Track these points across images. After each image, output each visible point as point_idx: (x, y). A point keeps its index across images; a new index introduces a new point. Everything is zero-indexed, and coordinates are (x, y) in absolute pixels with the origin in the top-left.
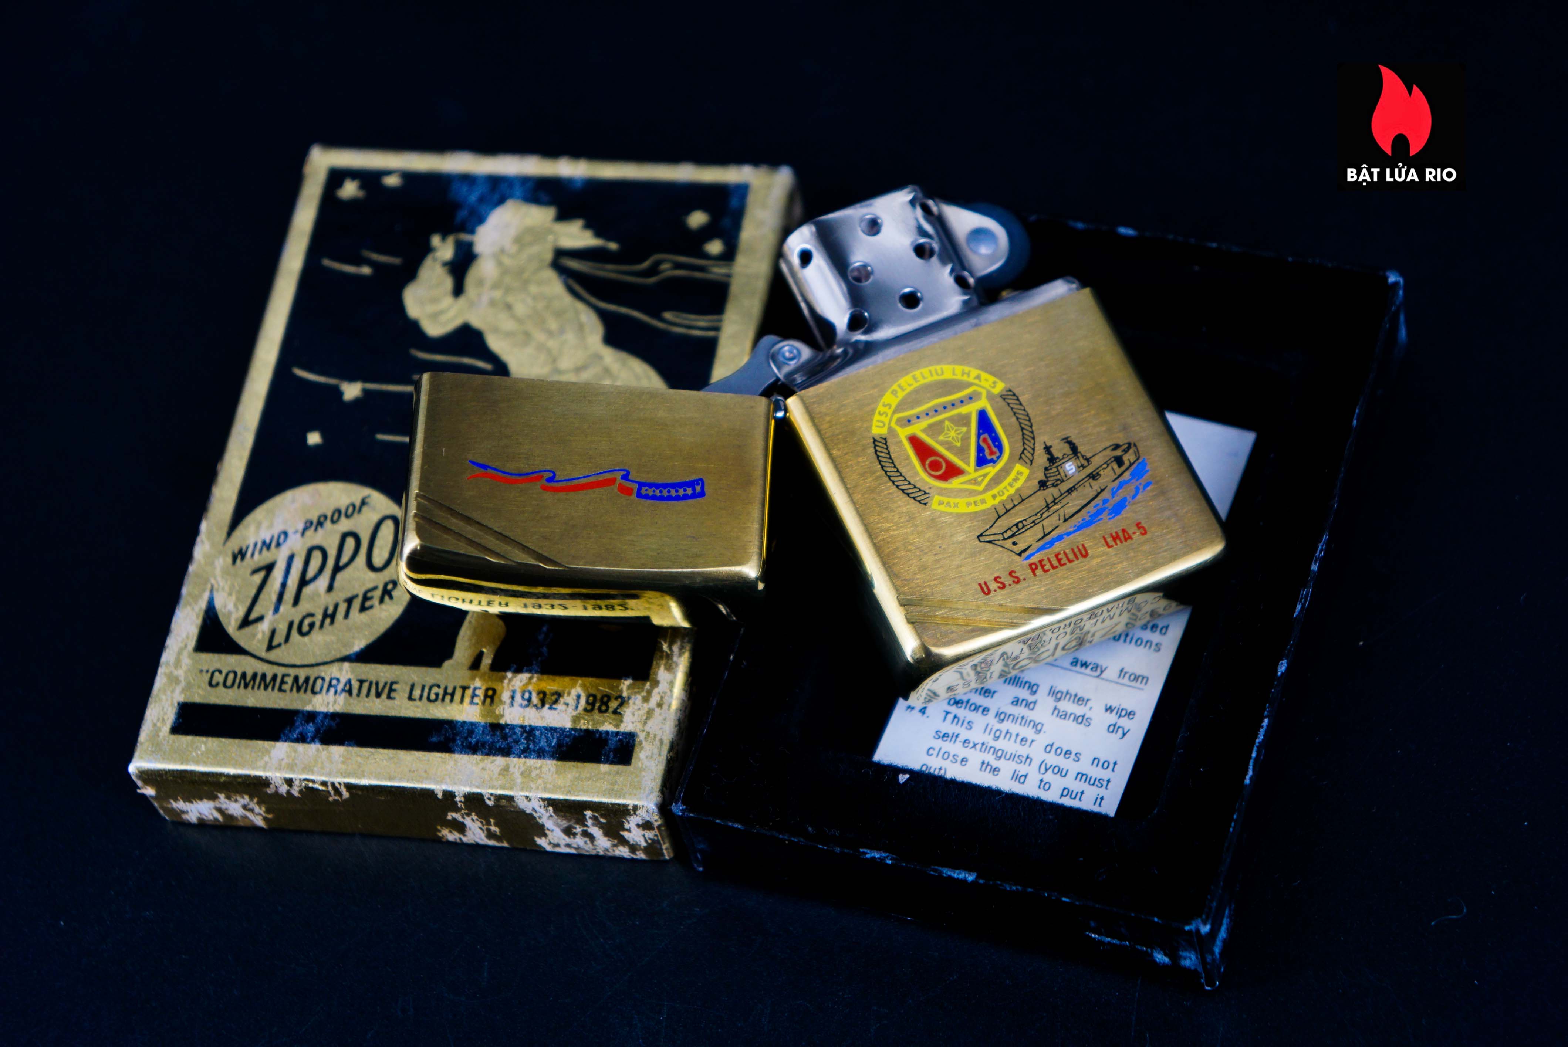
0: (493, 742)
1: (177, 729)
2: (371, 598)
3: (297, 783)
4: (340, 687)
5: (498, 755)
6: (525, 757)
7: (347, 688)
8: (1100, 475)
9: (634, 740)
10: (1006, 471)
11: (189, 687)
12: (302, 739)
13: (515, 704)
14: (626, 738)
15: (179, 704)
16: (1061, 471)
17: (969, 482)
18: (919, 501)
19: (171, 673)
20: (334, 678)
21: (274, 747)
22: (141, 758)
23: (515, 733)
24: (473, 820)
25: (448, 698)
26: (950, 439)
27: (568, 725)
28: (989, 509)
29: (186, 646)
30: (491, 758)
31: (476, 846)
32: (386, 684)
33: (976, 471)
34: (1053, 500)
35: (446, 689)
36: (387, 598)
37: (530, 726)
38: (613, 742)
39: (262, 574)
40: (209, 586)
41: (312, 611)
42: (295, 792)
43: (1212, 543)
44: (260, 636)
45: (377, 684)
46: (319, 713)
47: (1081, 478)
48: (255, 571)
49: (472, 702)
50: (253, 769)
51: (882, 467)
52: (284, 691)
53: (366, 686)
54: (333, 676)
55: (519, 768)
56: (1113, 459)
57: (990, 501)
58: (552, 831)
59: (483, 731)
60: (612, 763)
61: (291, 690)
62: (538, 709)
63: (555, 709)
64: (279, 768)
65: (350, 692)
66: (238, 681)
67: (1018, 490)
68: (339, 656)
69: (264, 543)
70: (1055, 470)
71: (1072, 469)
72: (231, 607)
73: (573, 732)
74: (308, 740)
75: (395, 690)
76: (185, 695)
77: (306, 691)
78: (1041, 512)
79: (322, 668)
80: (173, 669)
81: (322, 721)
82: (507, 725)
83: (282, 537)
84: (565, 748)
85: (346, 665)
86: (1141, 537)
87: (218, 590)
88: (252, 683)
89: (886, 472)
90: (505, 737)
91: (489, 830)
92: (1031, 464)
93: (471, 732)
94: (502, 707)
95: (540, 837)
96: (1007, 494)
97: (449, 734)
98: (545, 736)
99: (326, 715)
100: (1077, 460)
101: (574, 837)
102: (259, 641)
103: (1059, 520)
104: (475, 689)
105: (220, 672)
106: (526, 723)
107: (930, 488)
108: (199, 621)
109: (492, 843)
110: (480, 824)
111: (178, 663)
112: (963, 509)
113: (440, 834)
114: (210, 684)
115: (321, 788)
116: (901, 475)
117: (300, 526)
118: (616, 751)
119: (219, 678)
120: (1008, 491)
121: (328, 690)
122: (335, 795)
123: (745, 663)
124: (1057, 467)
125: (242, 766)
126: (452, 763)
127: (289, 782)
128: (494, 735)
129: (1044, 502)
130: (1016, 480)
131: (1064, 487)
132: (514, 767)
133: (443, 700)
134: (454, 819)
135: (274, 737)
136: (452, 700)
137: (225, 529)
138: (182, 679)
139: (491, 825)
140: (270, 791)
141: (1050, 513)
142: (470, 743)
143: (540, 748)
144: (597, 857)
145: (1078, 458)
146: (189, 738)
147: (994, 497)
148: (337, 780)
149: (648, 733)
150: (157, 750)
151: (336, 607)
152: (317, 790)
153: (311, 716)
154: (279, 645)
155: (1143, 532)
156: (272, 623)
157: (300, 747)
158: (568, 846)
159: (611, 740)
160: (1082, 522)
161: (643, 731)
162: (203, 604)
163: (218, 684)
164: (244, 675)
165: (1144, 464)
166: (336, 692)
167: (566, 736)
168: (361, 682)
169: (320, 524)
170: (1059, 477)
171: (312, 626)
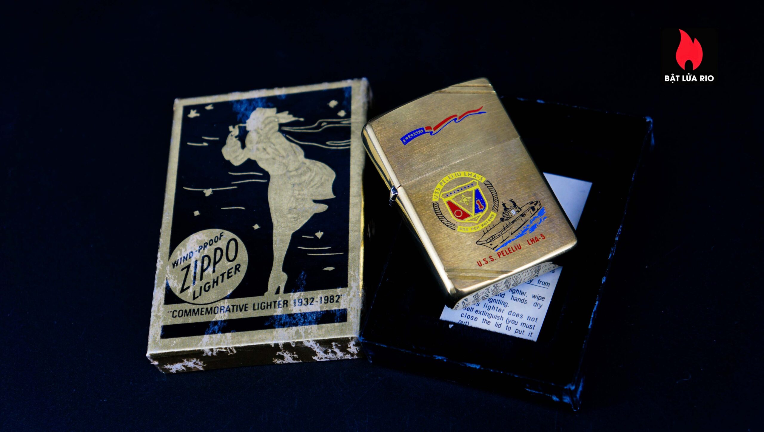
0: (290, 321)
1: (163, 336)
2: (231, 272)
3: (215, 350)
4: (225, 309)
5: (293, 326)
6: (304, 325)
7: (228, 309)
8: (525, 215)
9: (347, 312)
10: (487, 214)
11: (164, 320)
12: (214, 332)
13: (296, 305)
14: (343, 311)
15: (162, 326)
16: (509, 214)
17: (472, 220)
18: (452, 229)
19: (157, 314)
20: (222, 306)
21: (203, 337)
22: (151, 350)
23: (298, 316)
24: (287, 354)
25: (269, 307)
26: (464, 202)
27: (319, 310)
28: (481, 230)
29: (161, 303)
30: (291, 328)
31: (289, 364)
32: (243, 305)
33: (475, 215)
34: (506, 226)
35: (267, 303)
36: (237, 271)
37: (304, 313)
38: (338, 314)
39: (186, 270)
40: (165, 278)
41: (208, 281)
42: (215, 354)
43: (572, 241)
44: (189, 295)
45: (240, 306)
46: (219, 321)
47: (517, 216)
48: (183, 270)
49: (279, 307)
50: (196, 347)
51: (437, 215)
52: (203, 315)
53: (235, 307)
54: (221, 306)
55: (303, 330)
56: (530, 208)
57: (481, 227)
58: (319, 353)
59: (286, 318)
60: (340, 322)
61: (206, 314)
62: (306, 305)
63: (313, 304)
64: (207, 345)
65: (229, 311)
66: (184, 313)
67: (492, 222)
68: (222, 297)
69: (184, 257)
70: (507, 213)
71: (514, 213)
72: (175, 285)
73: (321, 313)
74: (216, 332)
75: (247, 307)
76: (164, 322)
77: (212, 313)
78: (502, 231)
79: (216, 303)
80: (157, 313)
81: (220, 324)
82: (295, 314)
83: (191, 254)
84: (319, 319)
85: (226, 300)
86: (543, 240)
87: (169, 279)
88: (189, 314)
89: (438, 217)
90: (294, 319)
91: (293, 357)
92: (497, 212)
93: (281, 319)
94: (291, 307)
95: (314, 356)
96: (488, 224)
97: (272, 321)
98: (311, 316)
99: (221, 321)
100: (516, 209)
101: (328, 354)
102: (189, 297)
103: (509, 234)
104: (279, 302)
105: (176, 311)
106: (302, 312)
107: (456, 223)
108: (164, 292)
109: (295, 362)
110: (290, 355)
111: (158, 310)
112: (470, 231)
113: (274, 362)
114: (173, 317)
115: (224, 350)
116: (444, 218)
117: (198, 249)
118: (340, 317)
119: (176, 314)
120: (488, 223)
121: (220, 312)
122: (231, 352)
123: (388, 279)
124: (508, 212)
125: (192, 347)
126: (275, 332)
127: (212, 350)
128: (290, 319)
129: (503, 227)
130: (491, 218)
131: (511, 220)
132: (301, 330)
133: (267, 308)
134: (279, 355)
135: (202, 333)
136: (271, 308)
137: (168, 255)
138: (161, 316)
139: (294, 355)
140: (204, 355)
141: (505, 231)
142: (281, 323)
143: (310, 321)
144: (338, 360)
145: (516, 208)
146: (168, 339)
147: (482, 225)
148: (231, 346)
149: (352, 308)
150: (156, 346)
151: (218, 278)
152: (223, 352)
153: (216, 323)
154: (198, 297)
155: (543, 238)
156: (193, 289)
157: (213, 336)
158: (326, 358)
159: (337, 313)
160: (518, 235)
161: (349, 307)
162: (164, 286)
163: (176, 316)
164: (186, 311)
165: (543, 210)
166: (224, 312)
167: (319, 314)
168: (233, 306)
169: (205, 247)
170: (509, 216)
171: (209, 287)
